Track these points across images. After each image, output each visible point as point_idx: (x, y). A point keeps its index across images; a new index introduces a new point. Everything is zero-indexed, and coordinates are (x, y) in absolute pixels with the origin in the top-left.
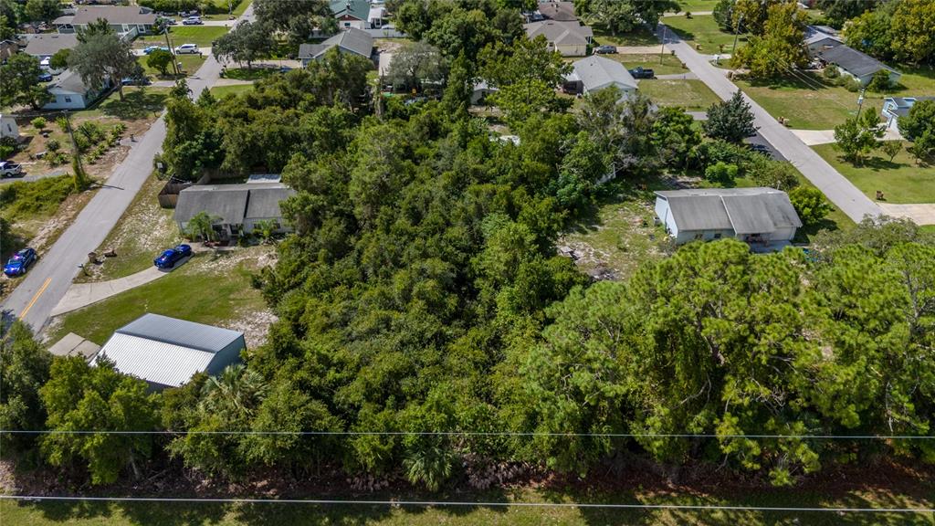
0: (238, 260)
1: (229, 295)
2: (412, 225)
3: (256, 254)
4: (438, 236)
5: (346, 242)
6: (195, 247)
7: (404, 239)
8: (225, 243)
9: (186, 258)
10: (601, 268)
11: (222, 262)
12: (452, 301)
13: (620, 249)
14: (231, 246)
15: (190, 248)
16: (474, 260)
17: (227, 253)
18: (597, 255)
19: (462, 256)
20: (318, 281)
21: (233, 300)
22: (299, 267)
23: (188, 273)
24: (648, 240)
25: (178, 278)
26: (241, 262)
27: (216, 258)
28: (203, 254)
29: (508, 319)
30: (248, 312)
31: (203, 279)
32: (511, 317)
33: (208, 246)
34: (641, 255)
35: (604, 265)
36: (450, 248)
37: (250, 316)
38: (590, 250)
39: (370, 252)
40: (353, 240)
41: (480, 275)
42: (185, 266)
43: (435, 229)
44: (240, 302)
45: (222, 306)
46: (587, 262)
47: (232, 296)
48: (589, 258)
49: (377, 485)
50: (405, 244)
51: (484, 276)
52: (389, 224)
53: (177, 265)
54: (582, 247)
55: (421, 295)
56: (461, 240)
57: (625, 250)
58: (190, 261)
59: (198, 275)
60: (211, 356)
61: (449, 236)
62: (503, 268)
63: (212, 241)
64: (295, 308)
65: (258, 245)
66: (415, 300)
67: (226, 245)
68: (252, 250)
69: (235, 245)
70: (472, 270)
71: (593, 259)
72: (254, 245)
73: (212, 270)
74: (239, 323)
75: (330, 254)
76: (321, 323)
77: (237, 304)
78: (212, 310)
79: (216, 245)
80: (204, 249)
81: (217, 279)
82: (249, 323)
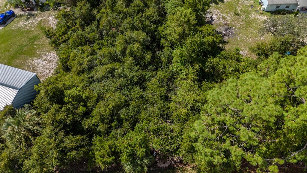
0: (39, 20)
1: (34, 42)
2: (126, 7)
3: (48, 16)
4: (140, 15)
5: (92, 13)
6: (17, 11)
7: (121, 16)
8: (32, 9)
9: (12, 18)
10: (226, 26)
11: (31, 21)
12: (148, 56)
13: (236, 14)
14: (35, 11)
15: (14, 12)
16: (161, 28)
17: (33, 15)
18: (224, 18)
19: (153, 26)
20: (76, 41)
21: (37, 45)
22: (66, 30)
23: (13, 28)
24: (250, 8)
25: (8, 31)
26: (41, 21)
27: (28, 19)
28: (21, 16)
29: (179, 68)
30: (44, 53)
31: (21, 32)
32: (181, 67)
33: (23, 11)
34: (247, 18)
35: (227, 25)
36: (147, 23)
37: (45, 55)
38: (220, 15)
39: (103, 22)
40: (95, 11)
41: (164, 37)
42: (12, 23)
43: (138, 10)
44: (40, 46)
45: (31, 50)
46: (218, 22)
47: (36, 43)
48: (219, 20)
50: (122, 18)
51: (166, 38)
52: (113, 7)
53: (7, 23)
54: (216, 13)
55: (131, 53)
56: (153, 17)
57: (238, 15)
58: (15, 20)
59: (19, 29)
60: (16, 92)
61: (147, 14)
62: (177, 37)
63: (26, 8)
64: (64, 56)
65: (49, 10)
66: (128, 56)
67: (33, 10)
68: (46, 13)
69: (37, 10)
70: (159, 34)
71: (221, 20)
72: (48, 10)
73: (26, 26)
74: (39, 60)
75: (83, 22)
76: (77, 70)
77: (39, 48)
78: (25, 51)
79: (28, 10)
80: (22, 13)
81: (28, 32)
82: (44, 60)
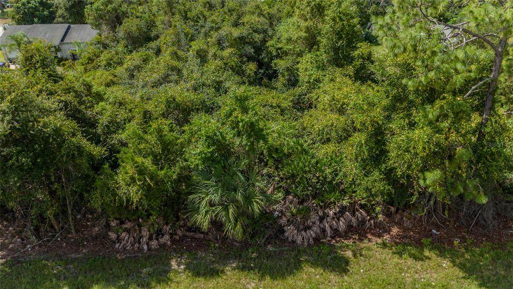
19: (258, 36)
49: (154, 244)
